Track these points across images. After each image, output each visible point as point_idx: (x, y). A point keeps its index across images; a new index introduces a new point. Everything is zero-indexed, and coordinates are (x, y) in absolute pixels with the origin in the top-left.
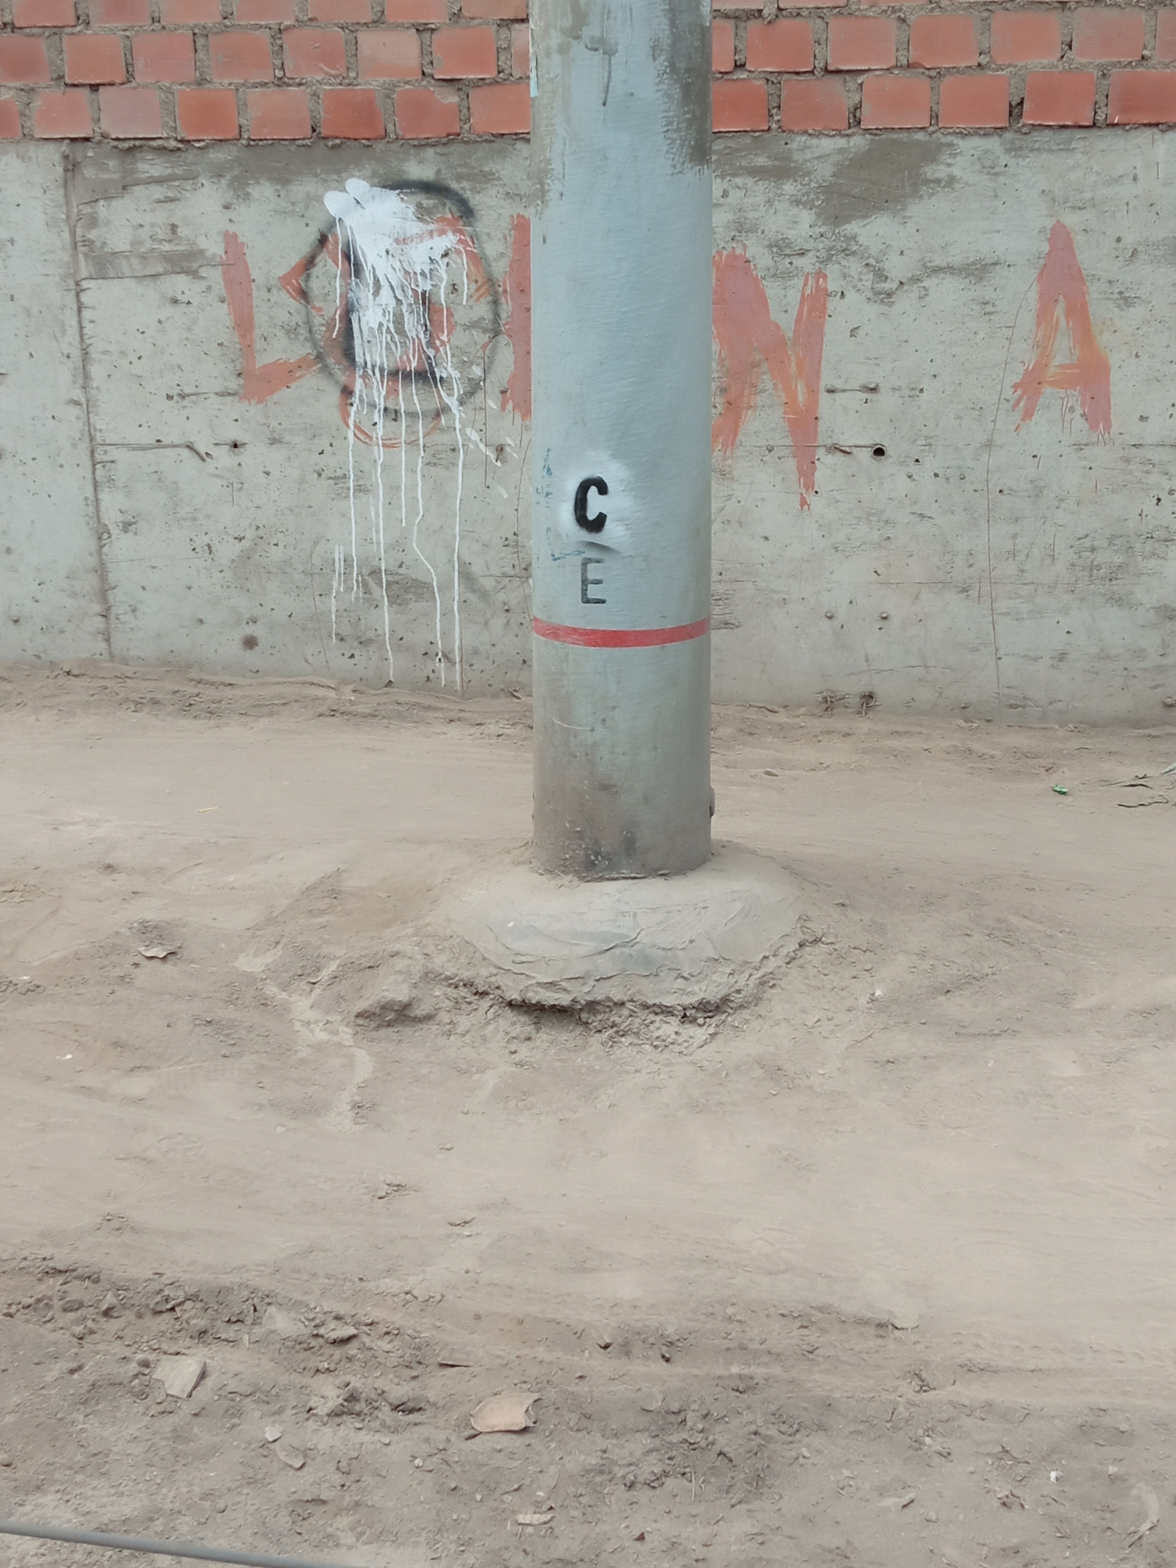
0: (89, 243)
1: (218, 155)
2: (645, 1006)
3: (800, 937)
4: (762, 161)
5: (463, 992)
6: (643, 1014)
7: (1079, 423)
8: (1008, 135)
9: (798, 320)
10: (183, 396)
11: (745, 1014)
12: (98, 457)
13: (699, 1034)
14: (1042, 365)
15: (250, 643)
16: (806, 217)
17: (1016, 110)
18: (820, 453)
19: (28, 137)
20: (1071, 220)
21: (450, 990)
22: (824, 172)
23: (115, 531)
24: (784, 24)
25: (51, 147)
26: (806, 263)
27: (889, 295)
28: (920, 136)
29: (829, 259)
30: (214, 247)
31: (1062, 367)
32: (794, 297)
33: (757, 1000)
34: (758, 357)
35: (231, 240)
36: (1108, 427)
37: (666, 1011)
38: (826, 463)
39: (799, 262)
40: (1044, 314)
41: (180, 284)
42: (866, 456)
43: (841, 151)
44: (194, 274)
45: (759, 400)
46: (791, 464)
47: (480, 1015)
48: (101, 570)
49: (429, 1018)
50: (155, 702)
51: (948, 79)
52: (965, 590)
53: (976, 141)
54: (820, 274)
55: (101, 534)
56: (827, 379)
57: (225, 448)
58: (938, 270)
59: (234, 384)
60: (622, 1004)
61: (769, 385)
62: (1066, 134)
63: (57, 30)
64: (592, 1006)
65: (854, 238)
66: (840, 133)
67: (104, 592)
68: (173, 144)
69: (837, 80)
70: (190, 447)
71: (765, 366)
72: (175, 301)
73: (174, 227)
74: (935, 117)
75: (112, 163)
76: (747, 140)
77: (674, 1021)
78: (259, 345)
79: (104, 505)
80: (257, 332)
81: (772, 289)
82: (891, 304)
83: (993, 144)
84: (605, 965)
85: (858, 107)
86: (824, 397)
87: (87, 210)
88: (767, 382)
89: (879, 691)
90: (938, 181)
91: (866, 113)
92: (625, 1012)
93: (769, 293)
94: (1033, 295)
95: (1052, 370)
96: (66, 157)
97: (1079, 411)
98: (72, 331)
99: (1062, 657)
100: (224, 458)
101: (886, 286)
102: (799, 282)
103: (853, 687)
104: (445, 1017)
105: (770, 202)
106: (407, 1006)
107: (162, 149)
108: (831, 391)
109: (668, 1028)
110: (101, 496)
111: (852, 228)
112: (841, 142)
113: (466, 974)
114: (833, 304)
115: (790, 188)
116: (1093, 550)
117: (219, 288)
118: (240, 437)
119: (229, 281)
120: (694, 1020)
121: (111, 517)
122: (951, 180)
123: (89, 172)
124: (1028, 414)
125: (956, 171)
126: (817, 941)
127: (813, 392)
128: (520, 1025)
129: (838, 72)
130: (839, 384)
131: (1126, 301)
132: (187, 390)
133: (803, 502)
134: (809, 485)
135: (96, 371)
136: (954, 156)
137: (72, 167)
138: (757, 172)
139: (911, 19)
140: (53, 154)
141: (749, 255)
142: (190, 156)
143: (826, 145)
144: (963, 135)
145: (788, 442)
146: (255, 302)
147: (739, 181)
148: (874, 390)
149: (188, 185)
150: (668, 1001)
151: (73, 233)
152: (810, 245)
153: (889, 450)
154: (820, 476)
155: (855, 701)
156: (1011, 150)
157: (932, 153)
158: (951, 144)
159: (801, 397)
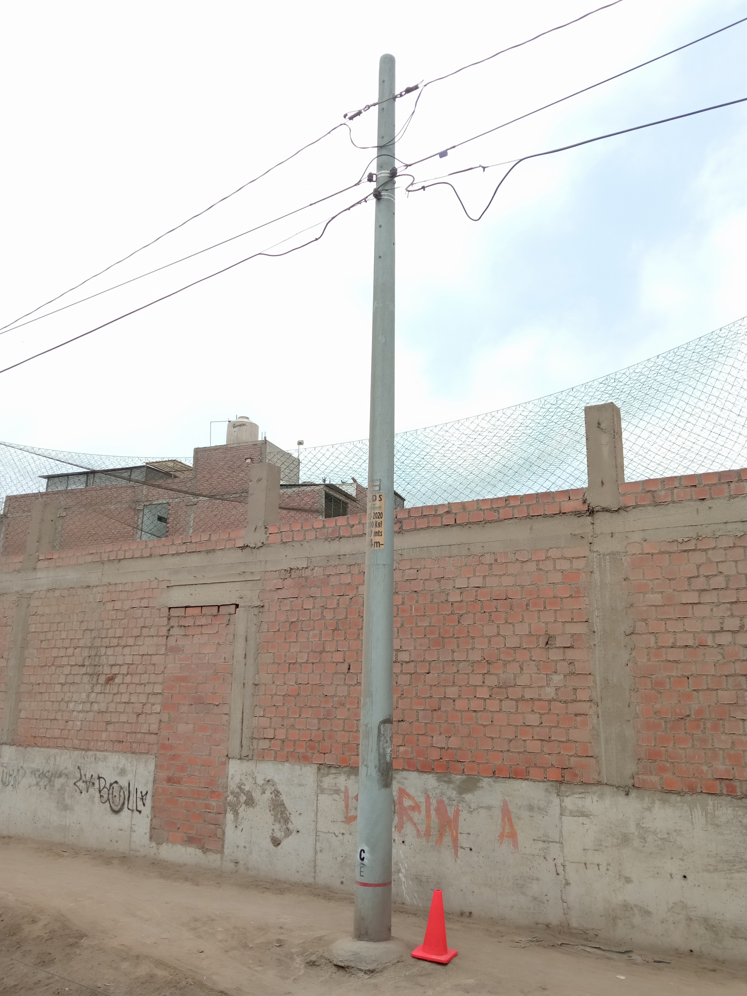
0: (320, 786)
1: (345, 769)
2: (358, 969)
3: (398, 960)
4: (446, 779)
5: (327, 961)
6: (357, 970)
7: (512, 847)
8: (493, 778)
9: (454, 816)
10: (334, 822)
11: (378, 974)
12: (317, 834)
13: (367, 976)
14: (503, 832)
15: (342, 883)
16: (455, 792)
17: (494, 773)
18: (459, 848)
19: (312, 763)
20: (507, 798)
21: (325, 961)
22: (458, 783)
23: (318, 852)
24: (449, 750)
25: (316, 765)
26: (455, 803)
27: (472, 812)
28: (476, 777)
29: (459, 803)
30: (343, 789)
31: (508, 833)
32: (453, 810)
33: (381, 971)
34: (446, 824)
35: (346, 787)
36: (518, 849)
37: (361, 970)
38: (460, 850)
39: (454, 802)
40: (503, 820)
41: (336, 796)
42: (468, 850)
43: (461, 778)
44: (338, 794)
45: (446, 834)
46: (453, 850)
47: (328, 967)
48: (315, 861)
49: (318, 965)
50: (319, 895)
51: (481, 765)
52: (490, 887)
53: (487, 779)
54: (458, 806)
55: (316, 852)
56: (460, 830)
57: (341, 834)
58: (481, 807)
59: (344, 820)
60: (353, 967)
61: (448, 831)
62: (504, 779)
63: (319, 742)
64: (348, 967)
65: (464, 798)
66: (460, 775)
67: (315, 866)
68: (337, 766)
69: (460, 763)
70: (334, 834)
71: (447, 826)
72: (335, 800)
73: (336, 784)
74: (479, 773)
75: (326, 769)
76: (443, 774)
77: (363, 973)
78: (349, 811)
79: (317, 845)
80: (349, 808)
81: (448, 808)
82: (472, 814)
83: (490, 780)
84: (352, 958)
85: (464, 769)
86: (459, 835)
87: (321, 779)
88: (448, 830)
89: (473, 912)
90: (480, 787)
91: (465, 770)
92: (354, 969)
93: (448, 809)
94: (501, 815)
95: (505, 833)
96: (318, 767)
97: (512, 844)
98: (315, 805)
99: (512, 907)
100: (340, 837)
101: (471, 810)
102: (454, 807)
103: (467, 910)
104: (322, 966)
105: (447, 788)
106: (314, 962)
107: (335, 767)
108: (461, 833)
109: (361, 974)
110: (317, 844)
111: (464, 796)
112: (461, 776)
113: (329, 957)
114: (460, 813)
115: (451, 786)
116: (517, 880)
117: (343, 798)
118: (344, 832)
119: (345, 796)
120: (367, 974)
121: (318, 849)
122: (483, 787)
123: (322, 771)
124: (501, 843)
125: (483, 785)
126: (402, 962)
127: (457, 833)
128: (334, 969)
129: (460, 761)
130: (462, 832)
131: (519, 819)
132: (335, 820)
133: (456, 860)
134: (457, 856)
135: (319, 814)
136: (483, 782)
137: (319, 769)
138: (445, 781)
139: (473, 752)
140: (316, 767)
141: (444, 800)
142: (340, 769)
143: (458, 777)
144: (485, 777)
145: (452, 845)
146: (350, 801)
147: (441, 783)
148: (469, 834)
149: (339, 775)
150: (363, 968)
151: (318, 784)
152: (456, 799)
153: (473, 849)
154: (459, 854)
155: (468, 914)
156: (494, 781)
157: (478, 781)
158: (482, 779)
159: (455, 834)
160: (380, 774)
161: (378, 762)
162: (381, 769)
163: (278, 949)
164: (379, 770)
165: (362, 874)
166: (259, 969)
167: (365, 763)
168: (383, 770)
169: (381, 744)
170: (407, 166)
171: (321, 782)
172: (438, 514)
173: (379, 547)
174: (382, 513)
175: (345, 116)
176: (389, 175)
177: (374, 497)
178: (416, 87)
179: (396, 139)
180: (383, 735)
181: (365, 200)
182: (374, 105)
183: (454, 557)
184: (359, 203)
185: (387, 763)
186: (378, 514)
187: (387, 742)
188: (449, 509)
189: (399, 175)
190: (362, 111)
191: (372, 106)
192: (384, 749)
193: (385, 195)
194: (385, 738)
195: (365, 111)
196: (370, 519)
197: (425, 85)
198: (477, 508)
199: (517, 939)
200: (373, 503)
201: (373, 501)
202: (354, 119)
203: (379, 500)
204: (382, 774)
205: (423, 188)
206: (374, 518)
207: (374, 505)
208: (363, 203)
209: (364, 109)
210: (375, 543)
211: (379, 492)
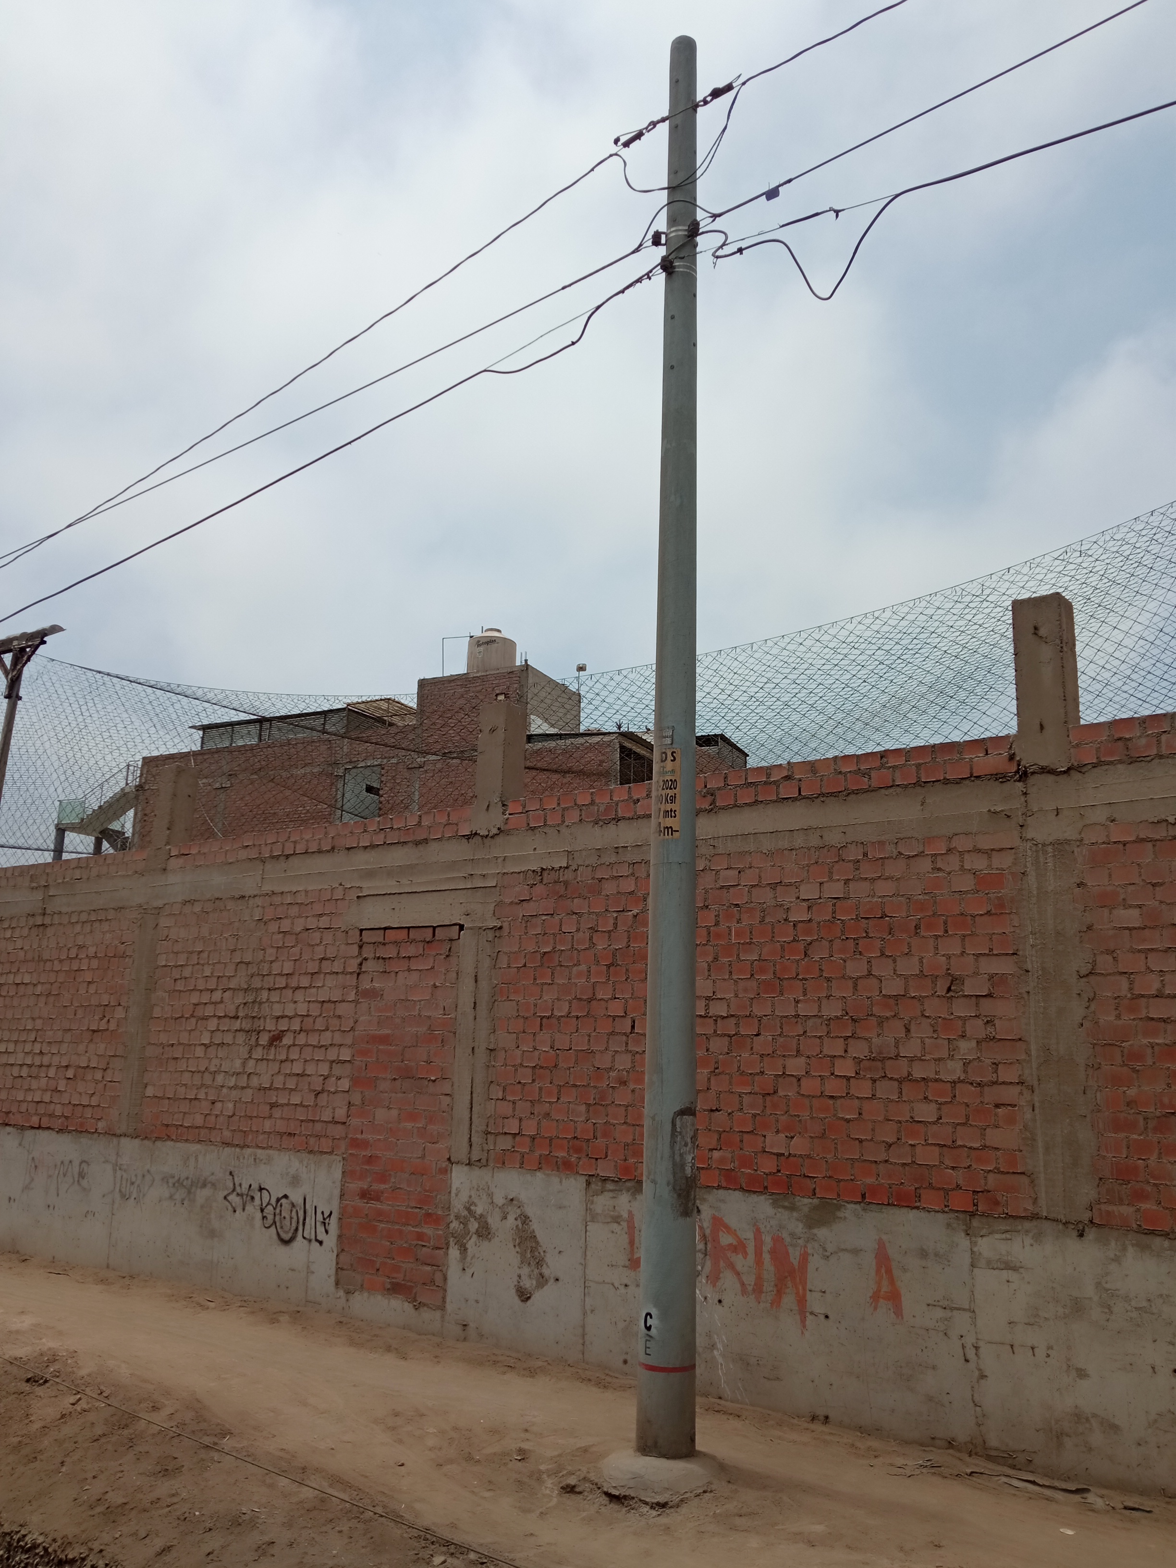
0: (591, 1209)
1: (629, 1184)
2: (641, 1500)
3: (705, 1488)
4: (786, 1204)
5: (594, 1486)
6: (639, 1503)
7: (893, 1315)
8: (862, 1204)
9: (799, 1262)
10: (612, 1266)
11: (672, 1510)
12: (586, 1285)
13: (654, 1513)
14: (879, 1290)
15: (625, 1362)
16: (801, 1225)
17: (863, 1196)
18: (808, 1314)
19: (577, 1173)
20: (884, 1237)
21: (591, 1485)
22: (806, 1209)
23: (589, 1312)
24: (791, 1158)
25: (584, 1176)
26: (800, 1242)
27: (828, 1257)
28: (835, 1201)
29: (808, 1242)
30: (625, 1215)
31: (885, 1292)
32: (797, 1254)
33: (678, 1506)
34: (787, 1274)
35: (630, 1212)
36: (902, 1318)
37: (646, 1503)
38: (810, 1318)
39: (799, 1241)
40: (878, 1271)
41: (615, 1226)
42: (822, 1317)
43: (811, 1203)
44: (619, 1223)
45: (787, 1291)
46: (798, 1317)
47: (595, 1496)
48: (583, 1327)
49: (580, 1493)
50: (590, 1380)
51: (842, 1183)
52: (858, 1377)
53: (852, 1206)
54: (805, 1246)
55: (585, 1314)
56: (809, 1286)
57: (623, 1286)
58: (843, 1250)
59: (627, 1263)
60: (633, 1498)
61: (791, 1286)
62: (880, 1206)
63: (588, 1140)
64: (625, 1497)
65: (815, 1235)
66: (809, 1197)
67: (584, 1335)
68: (616, 1179)
69: (808, 1179)
70: (613, 1284)
71: (789, 1278)
72: (613, 1232)
73: (614, 1207)
74: (839, 1195)
75: (600, 1184)
76: (782, 1196)
77: (648, 1507)
78: (636, 1250)
79: (586, 1302)
80: (635, 1245)
81: (791, 1250)
82: (828, 1261)
83: (857, 1207)
84: (631, 1484)
85: (815, 1189)
86: (808, 1292)
87: (591, 1198)
88: (790, 1284)
89: (830, 1416)
90: (841, 1218)
91: (817, 1190)
92: (634, 1501)
93: (790, 1251)
94: (874, 1263)
95: (882, 1293)
96: (587, 1181)
97: (892, 1310)
98: (583, 1239)
99: (893, 1411)
100: (622, 1290)
101: (828, 1254)
102: (799, 1248)
103: (821, 1412)
104: (586, 1494)
105: (789, 1218)
106: (574, 1487)
107: (613, 1180)
108: (810, 1291)
109: (645, 1509)
110: (586, 1299)
111: (815, 1231)
112: (810, 1200)
113: (596, 1481)
114: (810, 1258)
115: (795, 1214)
116: (901, 1367)
117: (626, 1229)
118: (628, 1283)
119: (628, 1227)
120: (654, 1509)
121: (588, 1307)
122: (845, 1218)
123: (593, 1186)
124: (875, 1309)
125: (847, 1215)
126: (711, 1491)
127: (804, 1289)
128: (604, 1500)
129: (808, 1176)
130: (813, 1289)
131: (905, 1270)
132: (614, 1263)
133: (802, 1333)
134: (804, 1326)
135: (588, 1253)
136: (845, 1209)
137: (588, 1183)
138: (785, 1207)
139: (829, 1161)
140: (583, 1180)
141: (783, 1237)
142: (621, 1184)
143: (806, 1201)
144: (848, 1203)
145: (797, 1308)
146: (636, 1235)
147: (780, 1210)
148: (824, 1292)
149: (620, 1193)
150: (648, 1500)
151: (587, 1206)
152: (802, 1235)
153: (830, 1316)
154: (807, 1323)
155: (822, 1418)
156: (864, 1209)
157: (839, 1208)
158: (844, 1205)
159: (801, 1291)
160: (675, 1196)
161: (672, 1177)
162: (678, 1188)
163: (520, 1464)
164: (674, 1189)
165: (648, 1351)
166: (487, 1494)
167: (652, 1177)
168: (680, 1190)
169: (677, 1147)
170: (715, 216)
171: (592, 1203)
172: (772, 780)
173: (672, 834)
174: (675, 780)
175: (616, 141)
176: (686, 233)
177: (664, 755)
178: (729, 88)
179: (699, 173)
180: (680, 1133)
181: (648, 276)
182: (663, 120)
183: (796, 849)
184: (639, 280)
185: (687, 1178)
186: (670, 783)
187: (686, 1145)
188: (790, 773)
189: (703, 233)
190: (644, 131)
191: (658, 122)
192: (681, 1155)
193: (679, 266)
194: (683, 1137)
195: (648, 131)
196: (658, 790)
197: (744, 84)
198: (835, 769)
199: (900, 1461)
200: (662, 764)
201: (662, 761)
202: (631, 146)
203: (672, 760)
204: (679, 1195)
205: (740, 251)
206: (663, 789)
207: (664, 767)
208: (646, 282)
209: (646, 128)
210: (664, 828)
211: (670, 747)
